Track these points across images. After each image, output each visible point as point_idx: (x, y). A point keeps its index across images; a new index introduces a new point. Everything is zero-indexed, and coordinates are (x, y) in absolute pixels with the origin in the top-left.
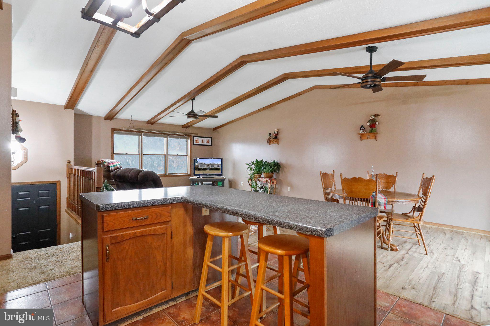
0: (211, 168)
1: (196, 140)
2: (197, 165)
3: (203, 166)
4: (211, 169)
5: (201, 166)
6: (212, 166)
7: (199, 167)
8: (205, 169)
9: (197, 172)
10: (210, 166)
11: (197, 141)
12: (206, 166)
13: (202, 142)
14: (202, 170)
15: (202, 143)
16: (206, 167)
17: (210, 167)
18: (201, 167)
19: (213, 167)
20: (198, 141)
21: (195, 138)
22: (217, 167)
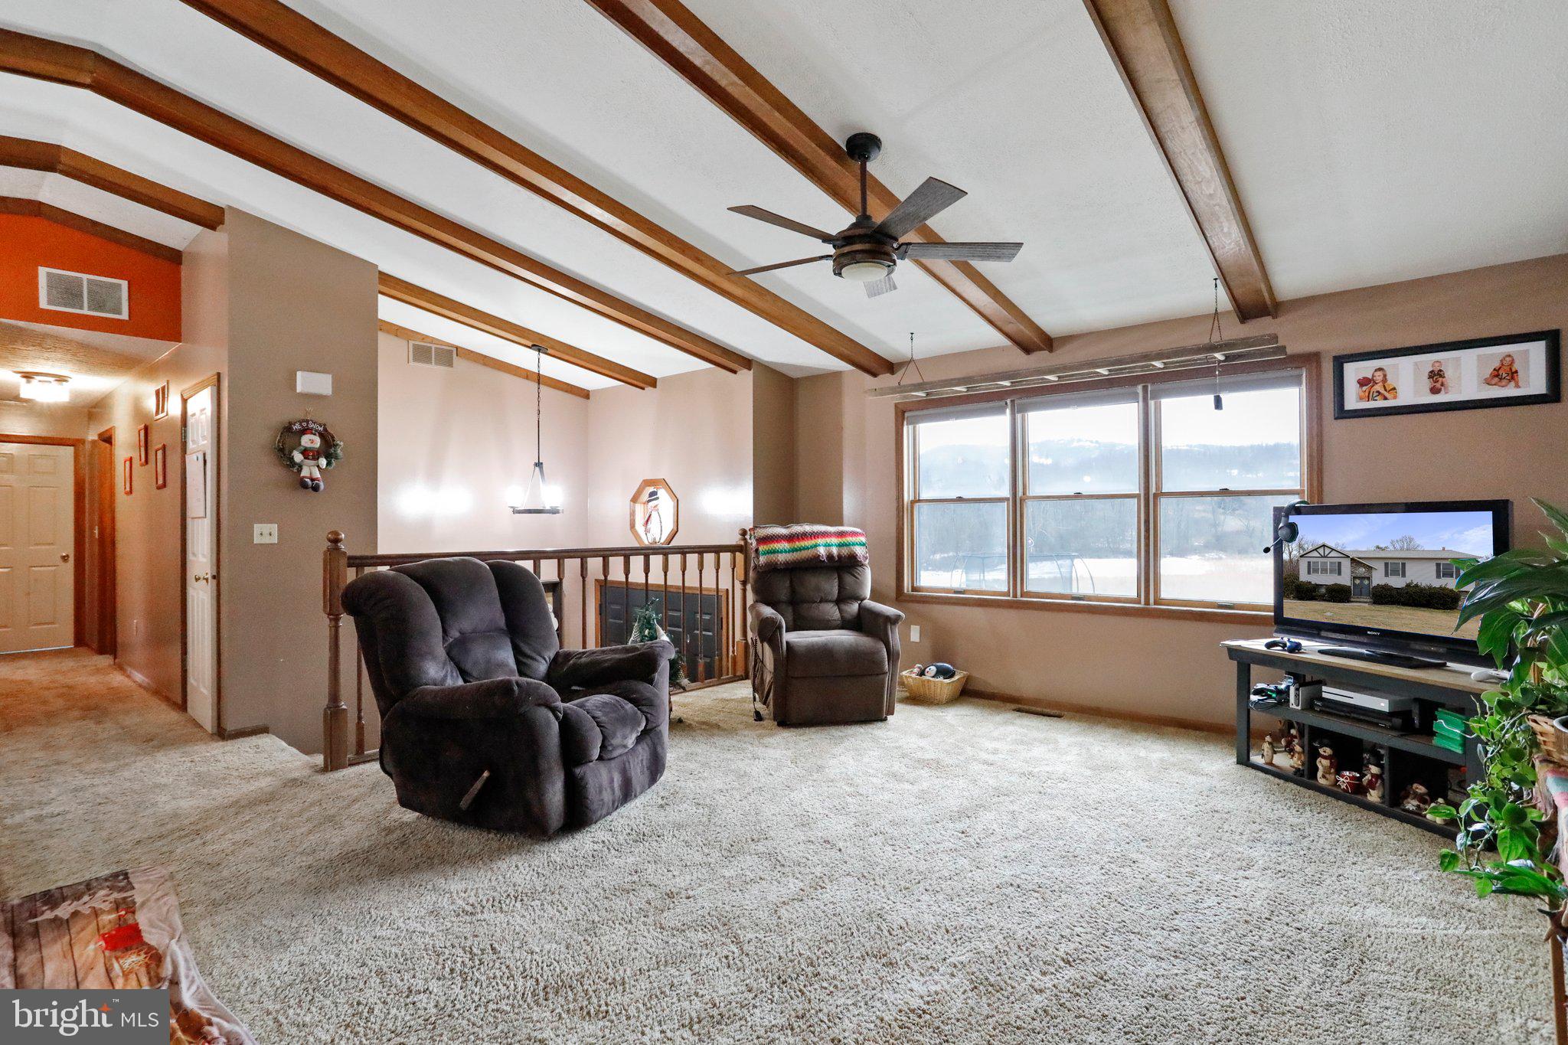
0: (1386, 588)
1: (1363, 382)
2: (1291, 560)
3: (1324, 571)
4: (1384, 597)
5: (1316, 571)
6: (1395, 573)
7: (1304, 577)
8: (1338, 594)
9: (1295, 609)
10: (1379, 567)
11: (1378, 387)
12: (1346, 565)
13: (1427, 384)
14: (1322, 598)
15: (1435, 391)
16: (1345, 579)
17: (1379, 578)
18: (1316, 579)
19: (1397, 582)
20: (1385, 380)
21: (1353, 372)
22: (1437, 583)
